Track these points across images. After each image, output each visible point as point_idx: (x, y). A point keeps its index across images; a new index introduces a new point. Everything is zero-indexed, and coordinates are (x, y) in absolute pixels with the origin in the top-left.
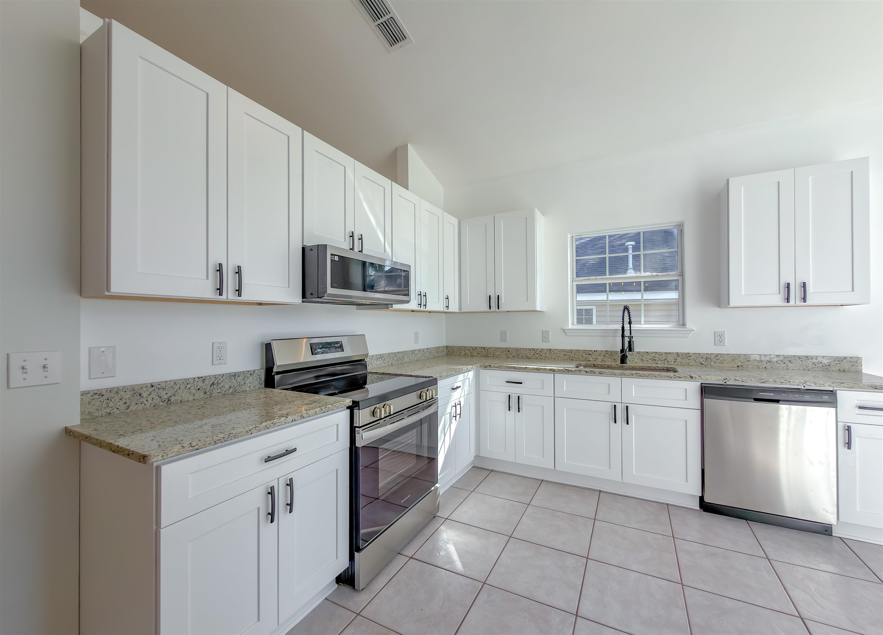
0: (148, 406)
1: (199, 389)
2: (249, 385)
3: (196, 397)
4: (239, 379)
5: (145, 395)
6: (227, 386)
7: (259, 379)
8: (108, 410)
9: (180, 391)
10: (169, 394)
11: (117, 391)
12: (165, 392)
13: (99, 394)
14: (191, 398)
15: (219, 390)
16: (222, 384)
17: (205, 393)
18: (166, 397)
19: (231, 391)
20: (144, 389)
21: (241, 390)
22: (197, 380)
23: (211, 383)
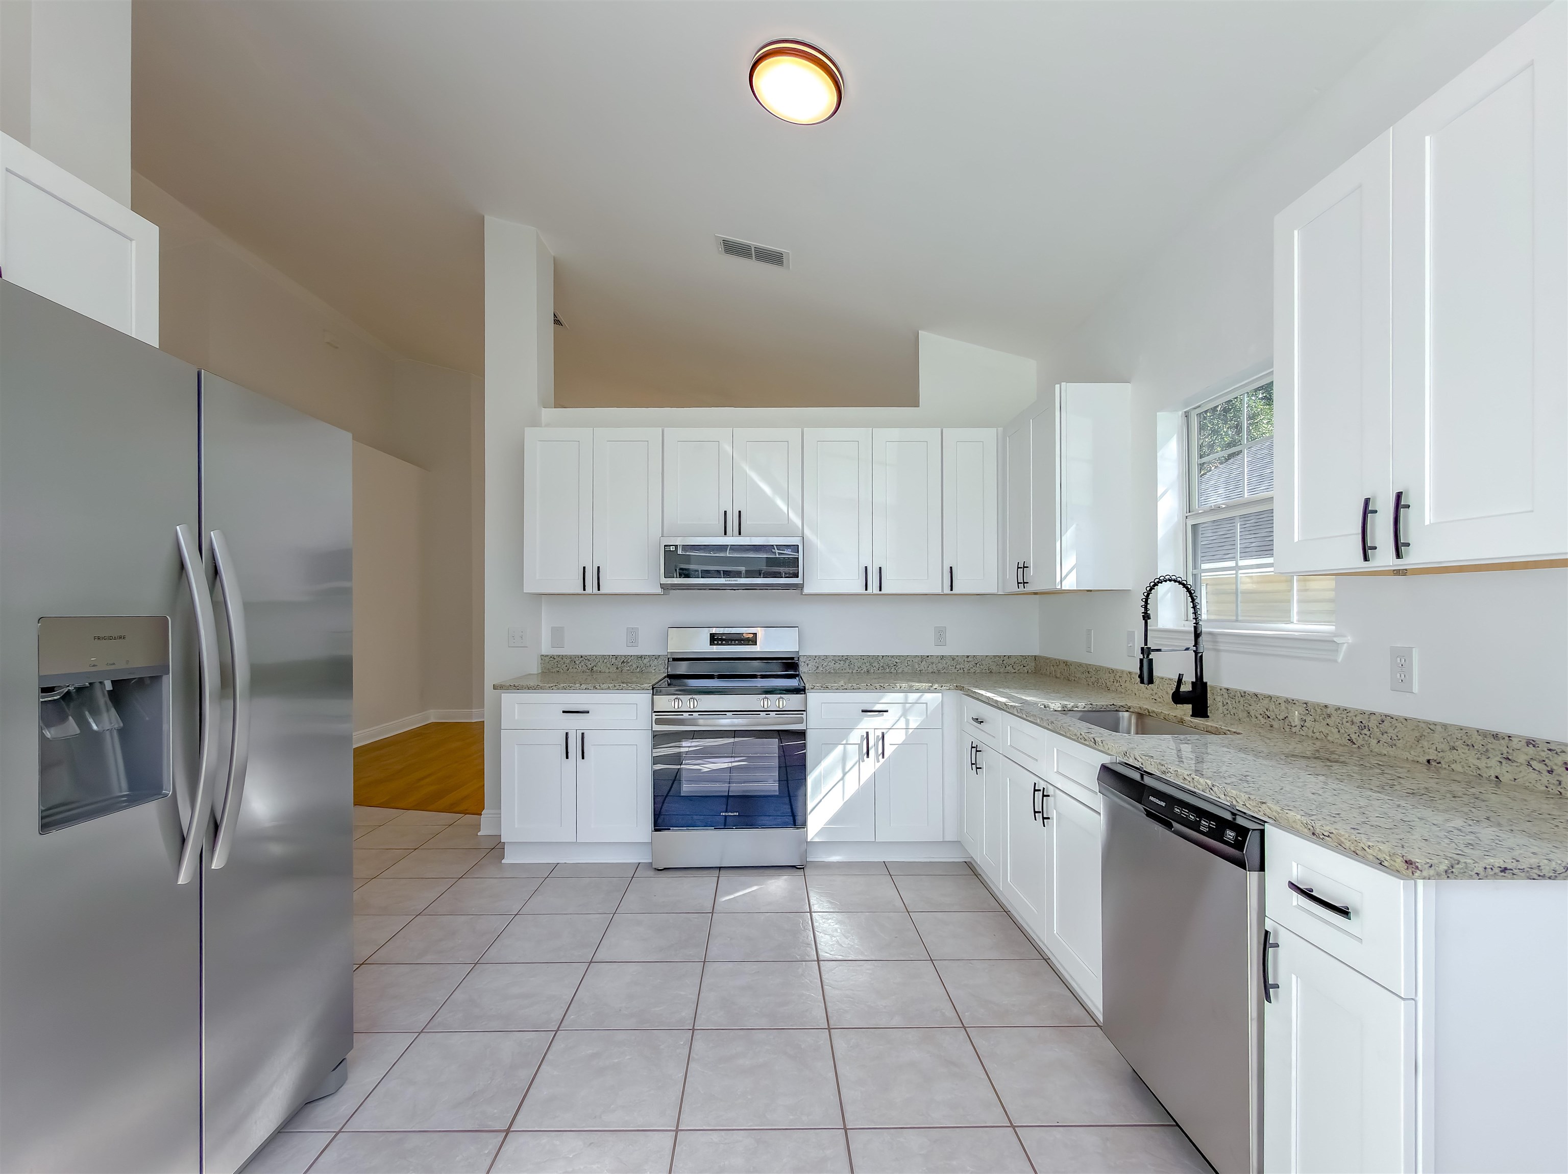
0: (579, 671)
1: (613, 665)
2: (654, 668)
3: (610, 671)
4: (645, 661)
5: (577, 662)
6: (635, 666)
7: (664, 664)
8: (558, 669)
9: (599, 664)
10: (592, 665)
11: (562, 657)
12: (590, 663)
13: (553, 657)
14: (607, 671)
15: (628, 668)
16: (630, 664)
17: (617, 668)
18: (590, 666)
19: (638, 670)
20: (577, 658)
21: (646, 671)
22: (611, 657)
23: (622, 661)
